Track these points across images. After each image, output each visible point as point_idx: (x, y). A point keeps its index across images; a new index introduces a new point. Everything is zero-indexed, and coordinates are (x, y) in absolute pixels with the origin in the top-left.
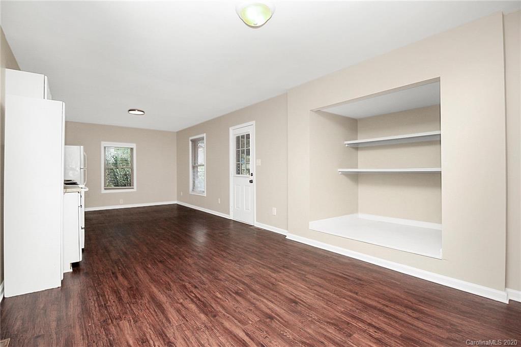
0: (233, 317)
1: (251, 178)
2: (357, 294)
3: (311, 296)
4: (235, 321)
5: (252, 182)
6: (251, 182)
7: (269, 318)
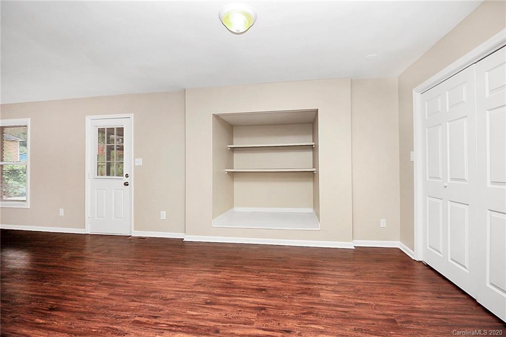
0: (234, 323)
1: (126, 180)
2: (290, 268)
3: (266, 281)
4: (240, 325)
5: (128, 185)
6: (126, 184)
7: (263, 309)
